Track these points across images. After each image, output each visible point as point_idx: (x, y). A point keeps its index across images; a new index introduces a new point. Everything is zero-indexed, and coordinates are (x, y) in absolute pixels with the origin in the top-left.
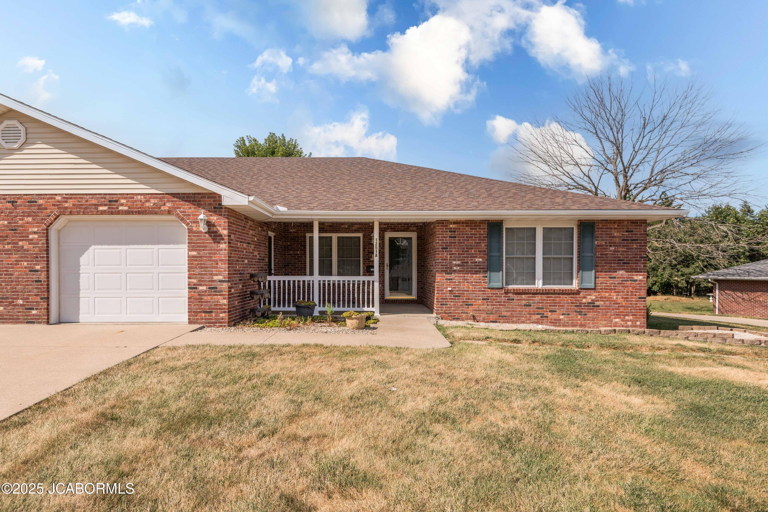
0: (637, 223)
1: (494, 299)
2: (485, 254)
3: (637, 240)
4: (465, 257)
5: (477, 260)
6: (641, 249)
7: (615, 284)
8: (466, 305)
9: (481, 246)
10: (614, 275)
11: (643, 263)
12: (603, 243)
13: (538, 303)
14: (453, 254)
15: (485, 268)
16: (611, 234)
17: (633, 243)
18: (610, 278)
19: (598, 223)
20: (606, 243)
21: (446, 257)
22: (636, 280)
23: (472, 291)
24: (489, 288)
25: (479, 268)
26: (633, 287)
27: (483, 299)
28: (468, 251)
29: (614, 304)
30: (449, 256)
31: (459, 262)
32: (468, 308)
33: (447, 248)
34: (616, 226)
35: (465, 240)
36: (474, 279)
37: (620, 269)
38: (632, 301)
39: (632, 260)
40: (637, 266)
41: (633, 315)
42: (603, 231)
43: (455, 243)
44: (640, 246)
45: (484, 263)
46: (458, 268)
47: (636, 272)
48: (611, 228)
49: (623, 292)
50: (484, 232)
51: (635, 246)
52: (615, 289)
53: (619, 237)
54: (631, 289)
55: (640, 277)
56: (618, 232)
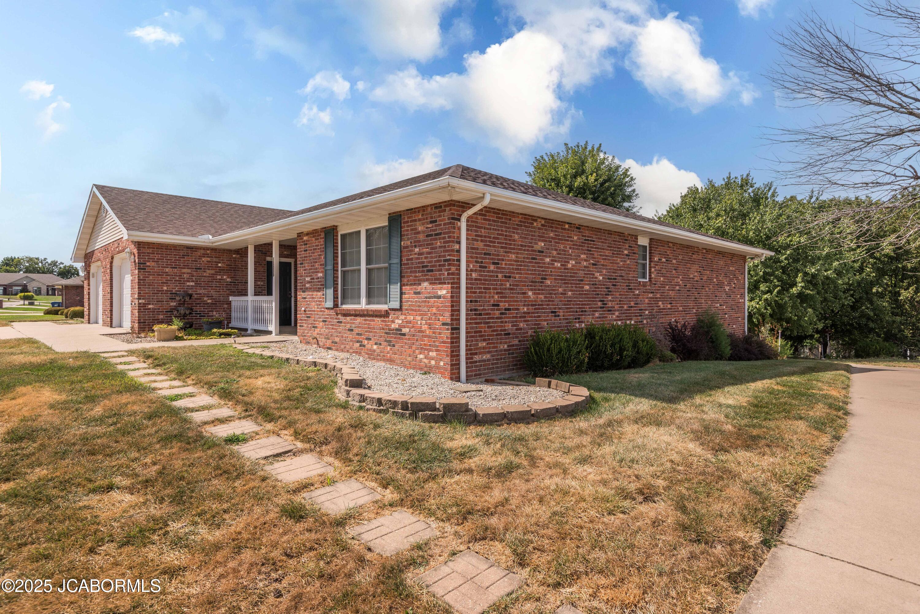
0: (441, 207)
1: (329, 322)
3: (440, 234)
6: (445, 247)
7: (419, 302)
10: (419, 288)
11: (446, 270)
12: (409, 243)
13: (358, 327)
16: (416, 229)
17: (437, 239)
18: (415, 293)
19: (404, 214)
20: (411, 243)
22: (440, 297)
23: (317, 311)
26: (438, 307)
29: (419, 332)
34: (420, 217)
37: (424, 281)
38: (435, 328)
39: (436, 266)
40: (440, 275)
41: (437, 351)
42: (408, 226)
47: (440, 283)
48: (415, 221)
49: (427, 315)
52: (419, 310)
53: (424, 232)
54: (434, 310)
55: (444, 292)
56: (423, 224)
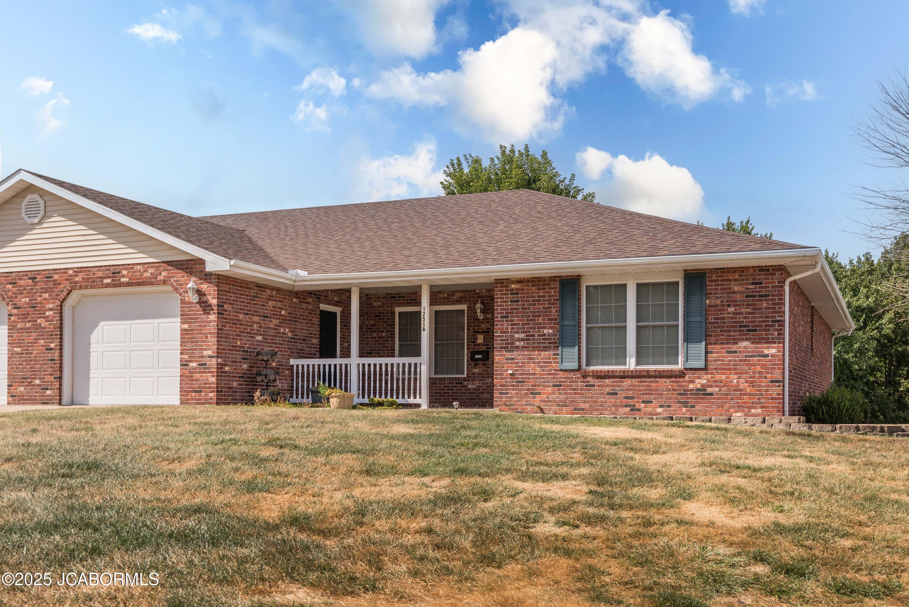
0: (768, 270)
1: (568, 386)
2: (557, 324)
3: (768, 296)
4: (531, 328)
5: (546, 331)
6: (775, 308)
7: (735, 361)
8: (532, 394)
9: (551, 311)
10: (734, 348)
11: (777, 330)
12: (718, 302)
13: (627, 390)
14: (515, 324)
15: (556, 343)
16: (730, 289)
17: (762, 300)
18: (728, 352)
19: (711, 273)
20: (722, 302)
21: (507, 329)
22: (767, 356)
23: (540, 374)
24: (561, 370)
25: (549, 343)
26: (763, 366)
27: (554, 386)
28: (534, 320)
29: (734, 390)
30: (510, 327)
31: (522, 336)
32: (534, 398)
33: (508, 317)
34: (737, 277)
35: (530, 305)
36: (542, 358)
37: (743, 340)
38: (760, 386)
39: (761, 326)
40: (768, 334)
41: (762, 407)
42: (718, 285)
43: (518, 309)
44: (773, 304)
45: (555, 335)
46: (522, 343)
47: (766, 343)
48: (730, 280)
49: (747, 373)
50: (555, 292)
51: (765, 305)
52: (735, 369)
53: (742, 292)
54: (759, 368)
55: (774, 351)
56: (740, 285)
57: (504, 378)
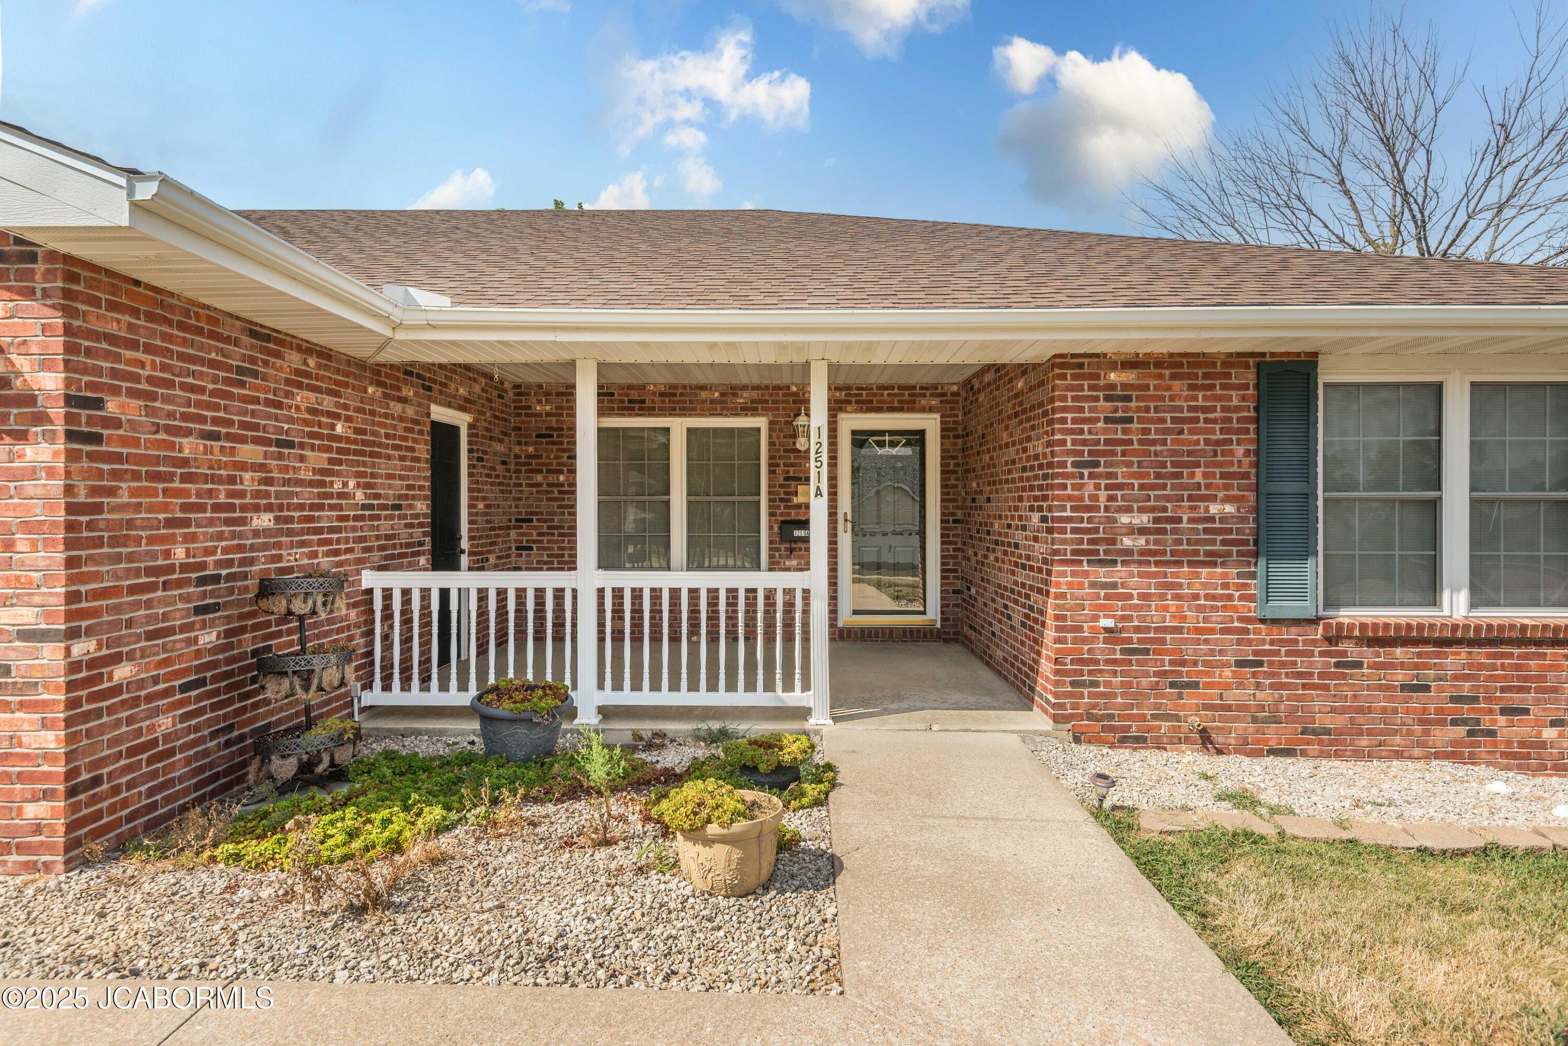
1: (1283, 664)
2: (1247, 488)
4: (1168, 498)
5: (1214, 509)
8: (1173, 685)
9: (1231, 453)
13: (1456, 678)
14: (1120, 487)
15: (1245, 543)
21: (1094, 498)
23: (1198, 630)
24: (1263, 621)
25: (1224, 542)
27: (1240, 664)
28: (1179, 475)
30: (1103, 494)
31: (1143, 520)
32: (1180, 697)
33: (1097, 464)
35: (1166, 431)
36: (1204, 586)
43: (1130, 442)
45: (1243, 520)
46: (1142, 541)
50: (1243, 398)
57: (1084, 640)
